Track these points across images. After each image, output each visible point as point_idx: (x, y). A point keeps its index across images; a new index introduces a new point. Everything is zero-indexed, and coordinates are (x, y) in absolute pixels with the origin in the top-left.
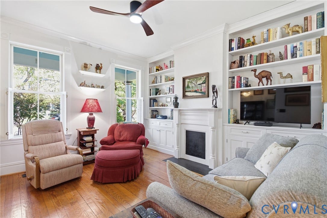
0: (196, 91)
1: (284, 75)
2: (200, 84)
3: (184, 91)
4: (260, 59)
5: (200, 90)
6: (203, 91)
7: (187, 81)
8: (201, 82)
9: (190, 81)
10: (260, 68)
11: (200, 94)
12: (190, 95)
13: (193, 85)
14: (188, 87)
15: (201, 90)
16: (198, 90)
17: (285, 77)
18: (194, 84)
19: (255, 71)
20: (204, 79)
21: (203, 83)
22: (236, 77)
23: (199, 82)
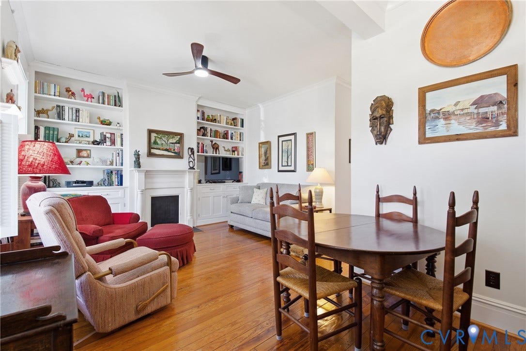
0: (167, 150)
1: (226, 149)
2: (173, 143)
3: (150, 147)
4: (216, 134)
5: (172, 149)
6: (176, 151)
7: (153, 135)
8: (174, 141)
9: (159, 136)
10: (216, 140)
11: (173, 154)
12: (158, 154)
13: (163, 142)
14: (155, 143)
15: (174, 150)
16: (171, 149)
17: (227, 151)
18: (165, 141)
19: (212, 141)
20: (178, 139)
21: (176, 143)
22: (200, 143)
23: (171, 141)
